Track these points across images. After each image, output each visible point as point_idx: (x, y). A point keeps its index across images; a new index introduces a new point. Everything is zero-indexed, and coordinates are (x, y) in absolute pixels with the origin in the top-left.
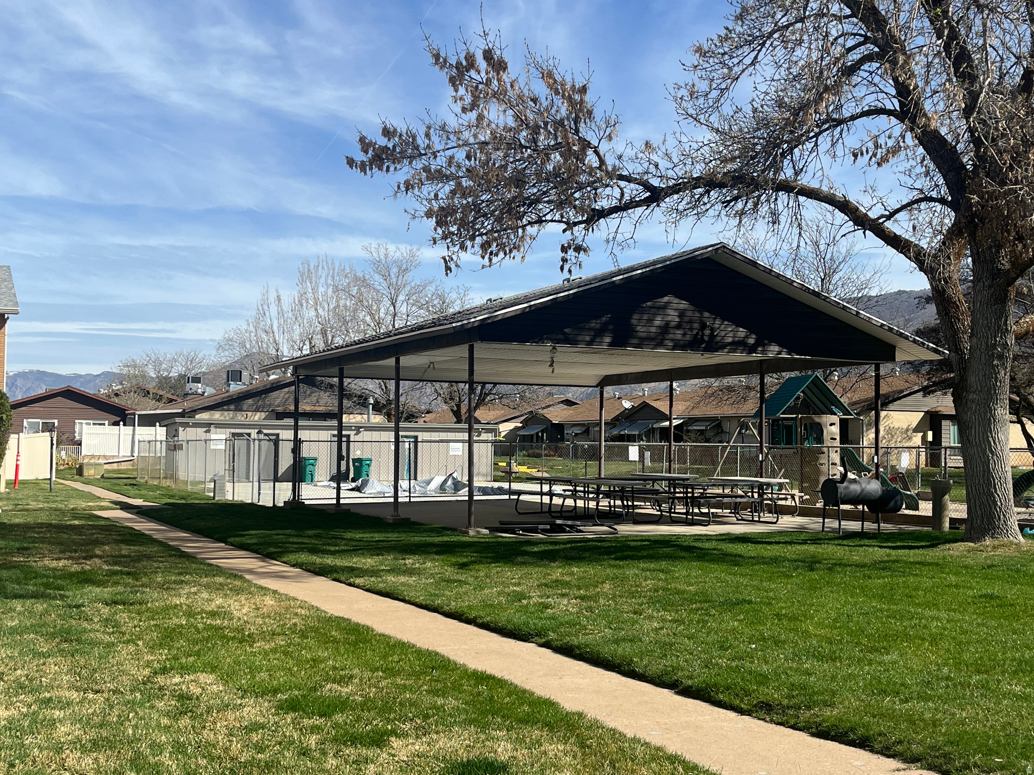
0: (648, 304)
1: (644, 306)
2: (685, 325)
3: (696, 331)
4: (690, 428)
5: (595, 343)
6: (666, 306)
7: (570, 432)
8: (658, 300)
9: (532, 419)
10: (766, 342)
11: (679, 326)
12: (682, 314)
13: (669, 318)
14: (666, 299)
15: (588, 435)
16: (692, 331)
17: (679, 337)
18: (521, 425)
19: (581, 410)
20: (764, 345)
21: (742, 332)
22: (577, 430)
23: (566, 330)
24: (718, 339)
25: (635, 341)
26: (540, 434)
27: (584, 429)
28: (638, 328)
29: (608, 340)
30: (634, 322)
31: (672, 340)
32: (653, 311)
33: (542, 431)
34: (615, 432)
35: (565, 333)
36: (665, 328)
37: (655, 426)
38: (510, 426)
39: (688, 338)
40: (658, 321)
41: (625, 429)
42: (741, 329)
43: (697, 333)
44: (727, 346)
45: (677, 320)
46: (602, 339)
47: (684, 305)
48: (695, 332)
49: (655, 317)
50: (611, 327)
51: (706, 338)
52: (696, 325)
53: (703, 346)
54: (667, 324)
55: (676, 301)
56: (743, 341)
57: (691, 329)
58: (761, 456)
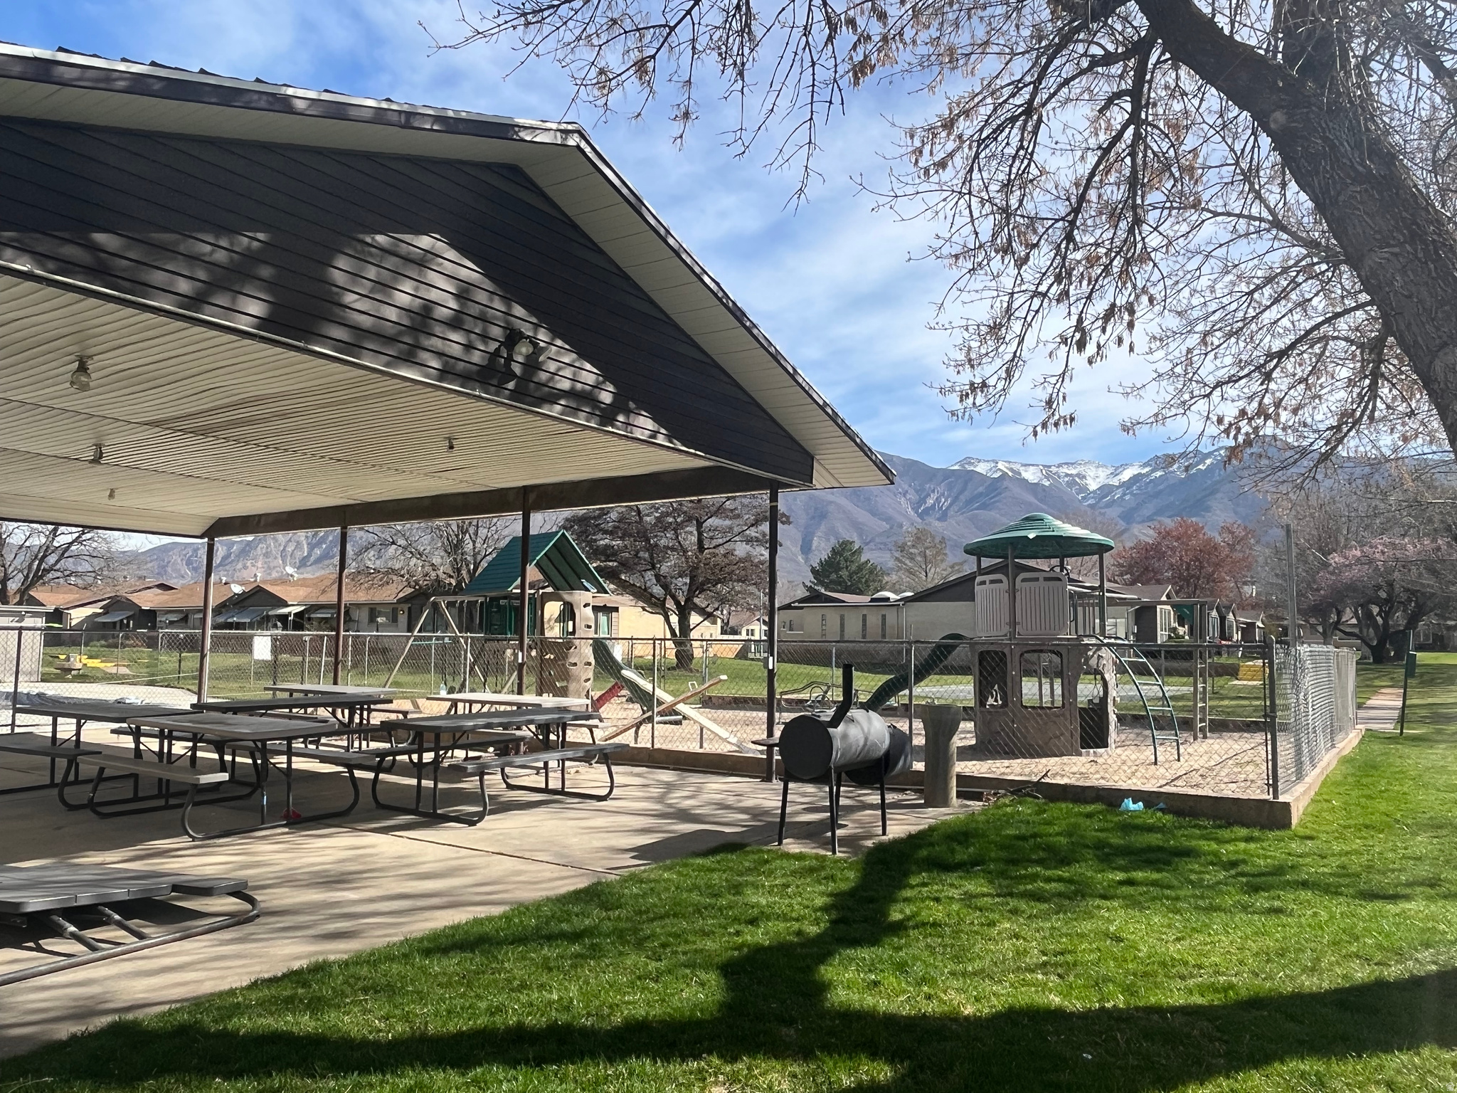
0: (380, 239)
1: (368, 240)
2: (469, 323)
3: (496, 345)
4: (312, 616)
5: (208, 308)
6: (423, 261)
7: (164, 619)
8: (407, 238)
9: (115, 604)
10: (632, 405)
11: (455, 323)
12: (464, 293)
13: (434, 295)
14: (425, 242)
15: (186, 622)
16: (486, 344)
17: (456, 350)
18: (101, 611)
19: (179, 596)
20: (628, 412)
21: (589, 374)
22: (174, 618)
23: (100, 238)
24: (543, 376)
25: (339, 333)
26: (125, 621)
27: (181, 616)
28: (349, 298)
29: (256, 308)
30: (339, 277)
31: (440, 354)
32: (391, 262)
33: (128, 618)
34: (221, 620)
35: (95, 248)
36: (422, 318)
37: (270, 613)
38: (88, 611)
39: (476, 357)
40: (405, 295)
41: (233, 616)
42: (588, 366)
43: (497, 353)
44: (560, 397)
45: (453, 304)
46: (234, 300)
47: (469, 272)
48: (493, 346)
49: (396, 280)
50: (266, 272)
51: (517, 369)
52: (496, 332)
53: (511, 385)
54: (429, 306)
55: (452, 254)
56: (590, 393)
57: (485, 337)
58: (520, 654)
